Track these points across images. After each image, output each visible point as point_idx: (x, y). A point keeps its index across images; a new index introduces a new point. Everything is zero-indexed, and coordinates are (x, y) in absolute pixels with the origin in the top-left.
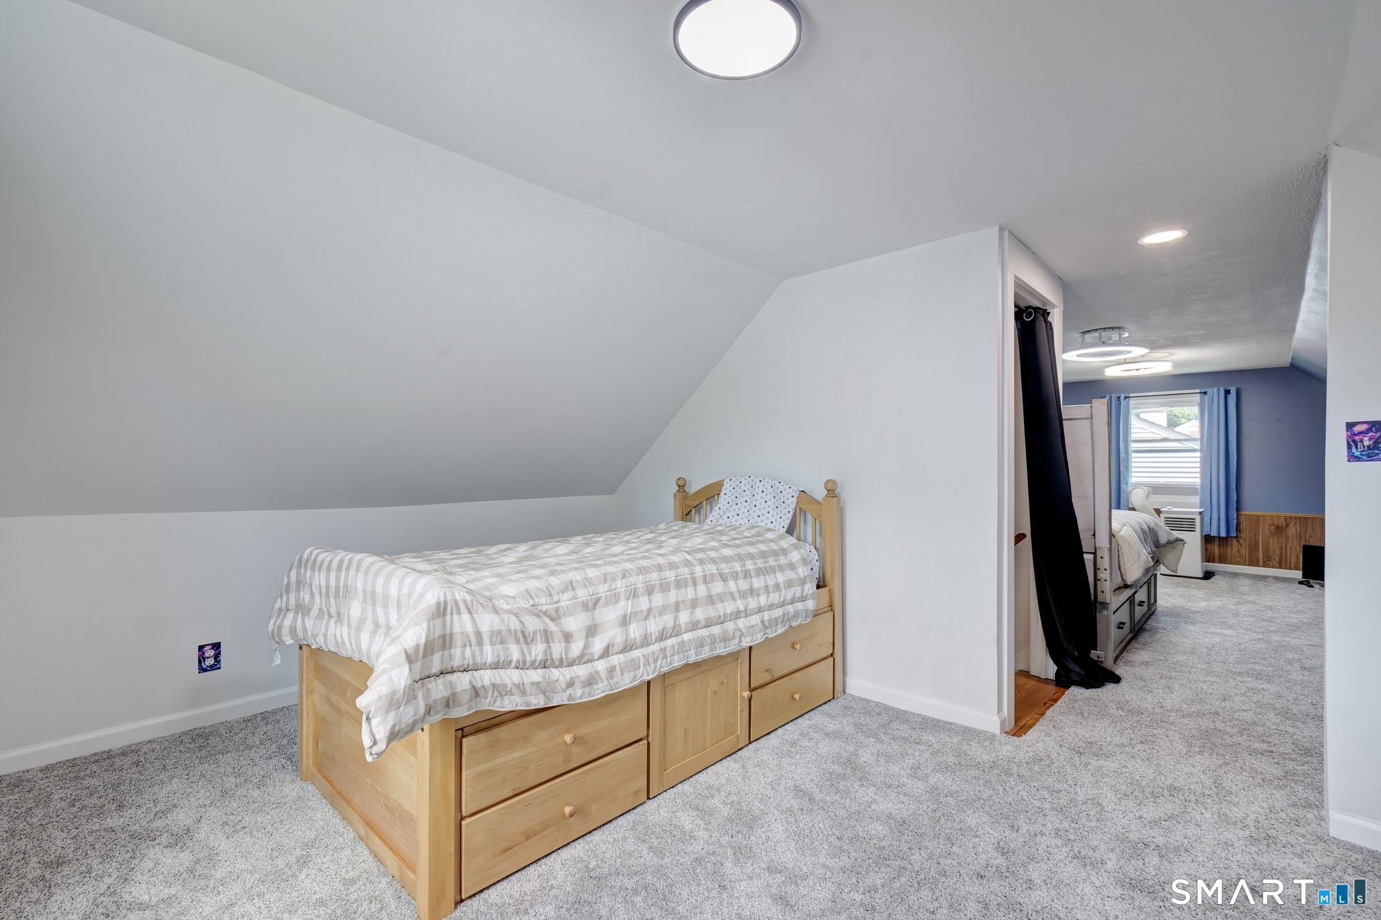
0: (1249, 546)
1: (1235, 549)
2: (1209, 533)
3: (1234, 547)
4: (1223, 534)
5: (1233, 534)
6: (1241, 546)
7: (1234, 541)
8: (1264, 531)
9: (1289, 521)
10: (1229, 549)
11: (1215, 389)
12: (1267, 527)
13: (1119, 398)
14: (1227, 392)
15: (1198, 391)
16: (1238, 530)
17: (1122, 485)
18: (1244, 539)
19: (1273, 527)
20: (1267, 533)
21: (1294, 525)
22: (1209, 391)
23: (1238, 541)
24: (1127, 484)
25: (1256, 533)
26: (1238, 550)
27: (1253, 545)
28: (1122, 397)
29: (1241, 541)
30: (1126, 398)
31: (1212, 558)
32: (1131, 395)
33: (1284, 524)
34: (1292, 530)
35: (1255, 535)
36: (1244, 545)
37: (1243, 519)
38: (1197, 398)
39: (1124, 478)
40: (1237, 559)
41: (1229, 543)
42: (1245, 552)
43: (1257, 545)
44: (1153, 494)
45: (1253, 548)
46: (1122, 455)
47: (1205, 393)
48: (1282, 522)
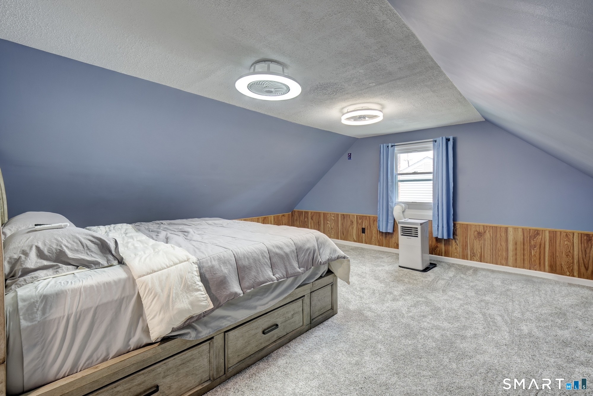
0: (462, 245)
1: (454, 247)
2: (437, 236)
3: (453, 246)
4: (445, 237)
5: (452, 237)
6: (457, 245)
7: (453, 241)
8: (471, 234)
9: (486, 229)
10: (451, 247)
11: (441, 138)
12: (473, 232)
13: (388, 146)
14: (448, 140)
15: (432, 140)
16: (454, 234)
17: (389, 203)
18: (459, 240)
19: (476, 233)
20: (473, 236)
21: (489, 232)
22: (437, 139)
23: (456, 242)
24: (392, 202)
25: (466, 237)
26: (456, 248)
27: (464, 245)
28: (390, 145)
29: (457, 242)
30: (392, 146)
31: (440, 253)
32: (396, 144)
33: (483, 231)
34: (487, 236)
35: (466, 238)
36: (459, 245)
37: (458, 226)
38: (431, 145)
39: (391, 198)
40: (455, 254)
41: (451, 243)
42: (459, 249)
43: (466, 245)
44: (408, 208)
45: (465, 247)
46: (390, 183)
47: (436, 141)
48: (481, 230)
